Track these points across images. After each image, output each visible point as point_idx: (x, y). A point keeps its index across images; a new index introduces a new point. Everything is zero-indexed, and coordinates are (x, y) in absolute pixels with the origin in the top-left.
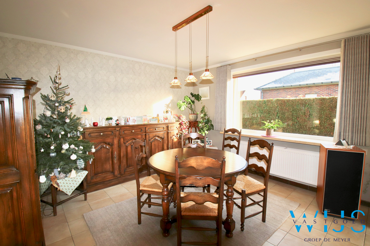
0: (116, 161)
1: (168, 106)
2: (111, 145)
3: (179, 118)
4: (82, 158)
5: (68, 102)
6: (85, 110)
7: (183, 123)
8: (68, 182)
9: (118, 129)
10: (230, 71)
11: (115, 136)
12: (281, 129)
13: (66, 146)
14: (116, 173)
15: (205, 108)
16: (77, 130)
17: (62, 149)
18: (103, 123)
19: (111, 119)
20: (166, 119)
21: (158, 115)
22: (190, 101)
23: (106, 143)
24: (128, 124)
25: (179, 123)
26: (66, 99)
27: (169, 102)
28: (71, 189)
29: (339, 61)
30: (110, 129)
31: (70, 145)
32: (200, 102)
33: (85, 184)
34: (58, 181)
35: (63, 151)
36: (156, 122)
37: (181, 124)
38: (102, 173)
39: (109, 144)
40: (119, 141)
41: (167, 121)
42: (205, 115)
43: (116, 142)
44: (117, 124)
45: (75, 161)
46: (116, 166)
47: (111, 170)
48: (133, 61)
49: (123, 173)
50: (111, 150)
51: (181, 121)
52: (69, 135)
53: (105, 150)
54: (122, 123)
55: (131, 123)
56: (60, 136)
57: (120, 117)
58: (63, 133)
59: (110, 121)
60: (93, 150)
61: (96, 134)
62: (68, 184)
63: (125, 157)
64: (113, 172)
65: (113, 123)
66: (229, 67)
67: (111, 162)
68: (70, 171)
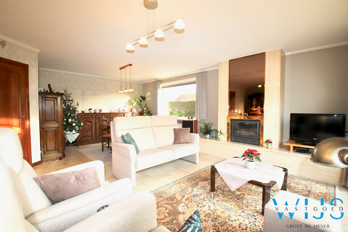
0: (93, 131)
1: (126, 103)
2: (91, 123)
3: (132, 110)
4: (77, 126)
5: (71, 100)
6: (78, 105)
7: (134, 113)
8: (71, 137)
9: (95, 114)
10: (160, 85)
11: (93, 118)
12: (184, 115)
13: (70, 120)
14: (94, 137)
15: (147, 105)
16: (75, 113)
17: (68, 121)
18: (87, 111)
19: (91, 109)
20: (124, 110)
21: (120, 109)
22: (138, 100)
23: (88, 121)
24: (100, 112)
25: (131, 113)
26: (71, 99)
27: (127, 101)
28: (72, 140)
29: (196, 83)
30: (91, 114)
31: (72, 119)
32: (145, 101)
33: (78, 140)
34: (66, 135)
35: (69, 122)
36: (118, 112)
37: (132, 114)
38: (86, 137)
39: (90, 122)
40: (95, 120)
41: (124, 112)
42: (147, 109)
43: (94, 121)
44: (95, 112)
45: (74, 126)
46: (94, 134)
47: (91, 136)
48: (104, 78)
49: (97, 138)
50: (91, 125)
51: (132, 112)
52: (72, 115)
53: (88, 125)
54: (98, 112)
55: (103, 112)
56: (68, 115)
57: (96, 109)
58: (69, 114)
59: (91, 111)
60: (82, 124)
61: (83, 117)
62: (71, 138)
63: (99, 129)
64: (92, 136)
65: (92, 111)
66: (159, 82)
67: (91, 131)
68: (73, 130)
